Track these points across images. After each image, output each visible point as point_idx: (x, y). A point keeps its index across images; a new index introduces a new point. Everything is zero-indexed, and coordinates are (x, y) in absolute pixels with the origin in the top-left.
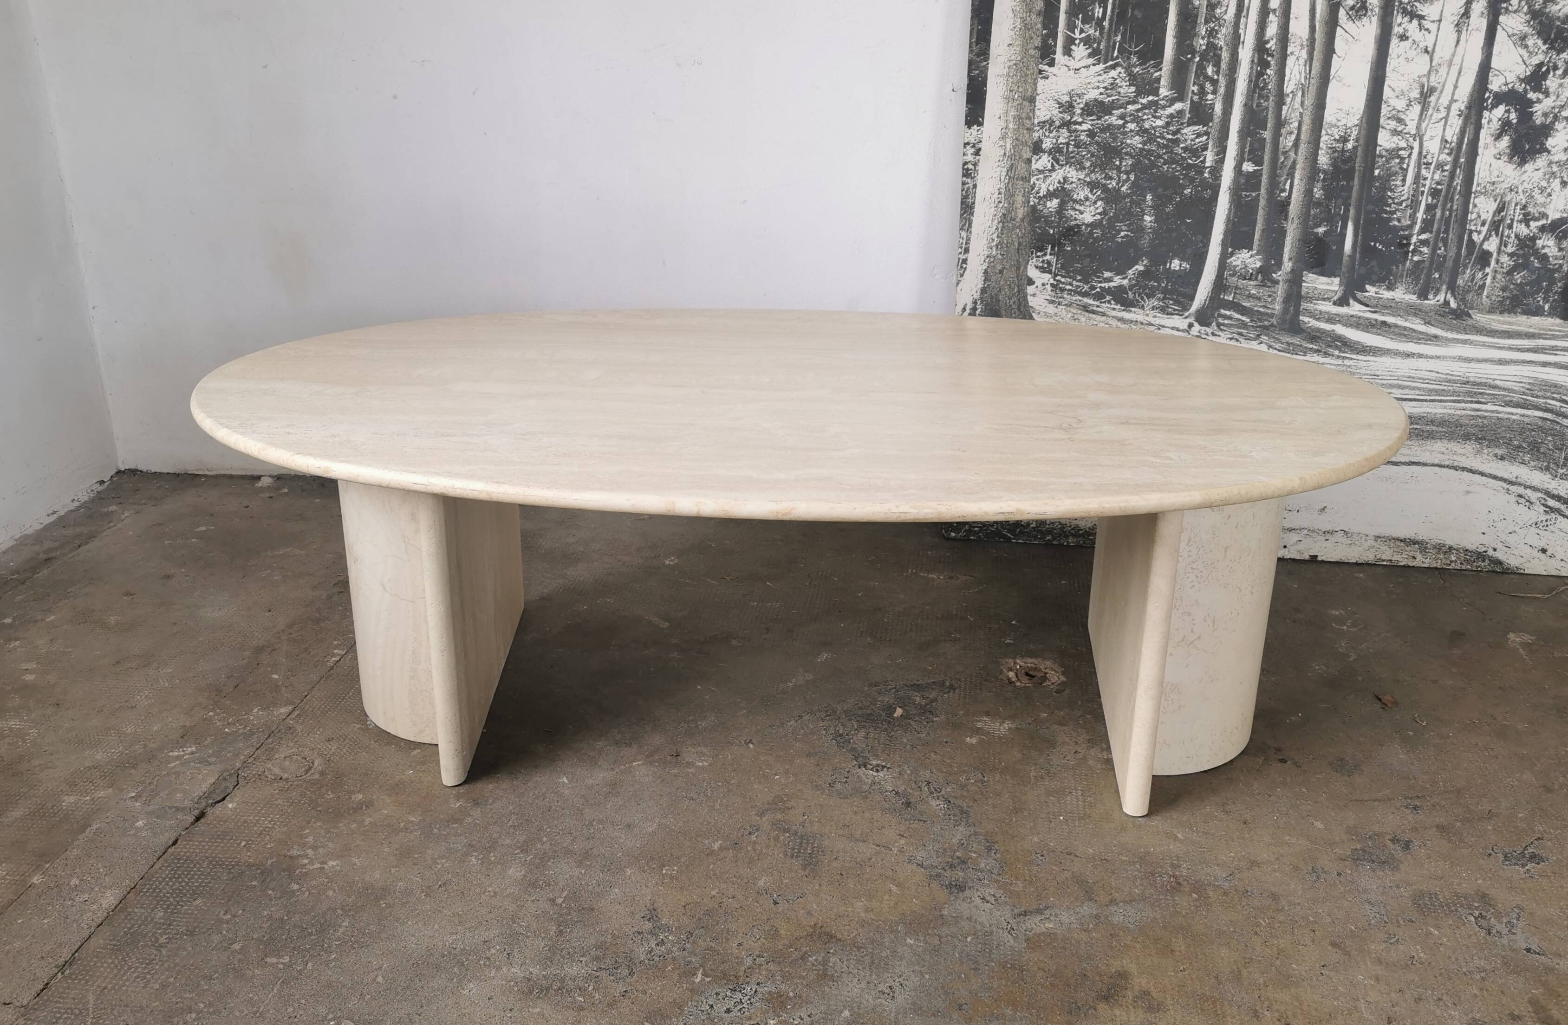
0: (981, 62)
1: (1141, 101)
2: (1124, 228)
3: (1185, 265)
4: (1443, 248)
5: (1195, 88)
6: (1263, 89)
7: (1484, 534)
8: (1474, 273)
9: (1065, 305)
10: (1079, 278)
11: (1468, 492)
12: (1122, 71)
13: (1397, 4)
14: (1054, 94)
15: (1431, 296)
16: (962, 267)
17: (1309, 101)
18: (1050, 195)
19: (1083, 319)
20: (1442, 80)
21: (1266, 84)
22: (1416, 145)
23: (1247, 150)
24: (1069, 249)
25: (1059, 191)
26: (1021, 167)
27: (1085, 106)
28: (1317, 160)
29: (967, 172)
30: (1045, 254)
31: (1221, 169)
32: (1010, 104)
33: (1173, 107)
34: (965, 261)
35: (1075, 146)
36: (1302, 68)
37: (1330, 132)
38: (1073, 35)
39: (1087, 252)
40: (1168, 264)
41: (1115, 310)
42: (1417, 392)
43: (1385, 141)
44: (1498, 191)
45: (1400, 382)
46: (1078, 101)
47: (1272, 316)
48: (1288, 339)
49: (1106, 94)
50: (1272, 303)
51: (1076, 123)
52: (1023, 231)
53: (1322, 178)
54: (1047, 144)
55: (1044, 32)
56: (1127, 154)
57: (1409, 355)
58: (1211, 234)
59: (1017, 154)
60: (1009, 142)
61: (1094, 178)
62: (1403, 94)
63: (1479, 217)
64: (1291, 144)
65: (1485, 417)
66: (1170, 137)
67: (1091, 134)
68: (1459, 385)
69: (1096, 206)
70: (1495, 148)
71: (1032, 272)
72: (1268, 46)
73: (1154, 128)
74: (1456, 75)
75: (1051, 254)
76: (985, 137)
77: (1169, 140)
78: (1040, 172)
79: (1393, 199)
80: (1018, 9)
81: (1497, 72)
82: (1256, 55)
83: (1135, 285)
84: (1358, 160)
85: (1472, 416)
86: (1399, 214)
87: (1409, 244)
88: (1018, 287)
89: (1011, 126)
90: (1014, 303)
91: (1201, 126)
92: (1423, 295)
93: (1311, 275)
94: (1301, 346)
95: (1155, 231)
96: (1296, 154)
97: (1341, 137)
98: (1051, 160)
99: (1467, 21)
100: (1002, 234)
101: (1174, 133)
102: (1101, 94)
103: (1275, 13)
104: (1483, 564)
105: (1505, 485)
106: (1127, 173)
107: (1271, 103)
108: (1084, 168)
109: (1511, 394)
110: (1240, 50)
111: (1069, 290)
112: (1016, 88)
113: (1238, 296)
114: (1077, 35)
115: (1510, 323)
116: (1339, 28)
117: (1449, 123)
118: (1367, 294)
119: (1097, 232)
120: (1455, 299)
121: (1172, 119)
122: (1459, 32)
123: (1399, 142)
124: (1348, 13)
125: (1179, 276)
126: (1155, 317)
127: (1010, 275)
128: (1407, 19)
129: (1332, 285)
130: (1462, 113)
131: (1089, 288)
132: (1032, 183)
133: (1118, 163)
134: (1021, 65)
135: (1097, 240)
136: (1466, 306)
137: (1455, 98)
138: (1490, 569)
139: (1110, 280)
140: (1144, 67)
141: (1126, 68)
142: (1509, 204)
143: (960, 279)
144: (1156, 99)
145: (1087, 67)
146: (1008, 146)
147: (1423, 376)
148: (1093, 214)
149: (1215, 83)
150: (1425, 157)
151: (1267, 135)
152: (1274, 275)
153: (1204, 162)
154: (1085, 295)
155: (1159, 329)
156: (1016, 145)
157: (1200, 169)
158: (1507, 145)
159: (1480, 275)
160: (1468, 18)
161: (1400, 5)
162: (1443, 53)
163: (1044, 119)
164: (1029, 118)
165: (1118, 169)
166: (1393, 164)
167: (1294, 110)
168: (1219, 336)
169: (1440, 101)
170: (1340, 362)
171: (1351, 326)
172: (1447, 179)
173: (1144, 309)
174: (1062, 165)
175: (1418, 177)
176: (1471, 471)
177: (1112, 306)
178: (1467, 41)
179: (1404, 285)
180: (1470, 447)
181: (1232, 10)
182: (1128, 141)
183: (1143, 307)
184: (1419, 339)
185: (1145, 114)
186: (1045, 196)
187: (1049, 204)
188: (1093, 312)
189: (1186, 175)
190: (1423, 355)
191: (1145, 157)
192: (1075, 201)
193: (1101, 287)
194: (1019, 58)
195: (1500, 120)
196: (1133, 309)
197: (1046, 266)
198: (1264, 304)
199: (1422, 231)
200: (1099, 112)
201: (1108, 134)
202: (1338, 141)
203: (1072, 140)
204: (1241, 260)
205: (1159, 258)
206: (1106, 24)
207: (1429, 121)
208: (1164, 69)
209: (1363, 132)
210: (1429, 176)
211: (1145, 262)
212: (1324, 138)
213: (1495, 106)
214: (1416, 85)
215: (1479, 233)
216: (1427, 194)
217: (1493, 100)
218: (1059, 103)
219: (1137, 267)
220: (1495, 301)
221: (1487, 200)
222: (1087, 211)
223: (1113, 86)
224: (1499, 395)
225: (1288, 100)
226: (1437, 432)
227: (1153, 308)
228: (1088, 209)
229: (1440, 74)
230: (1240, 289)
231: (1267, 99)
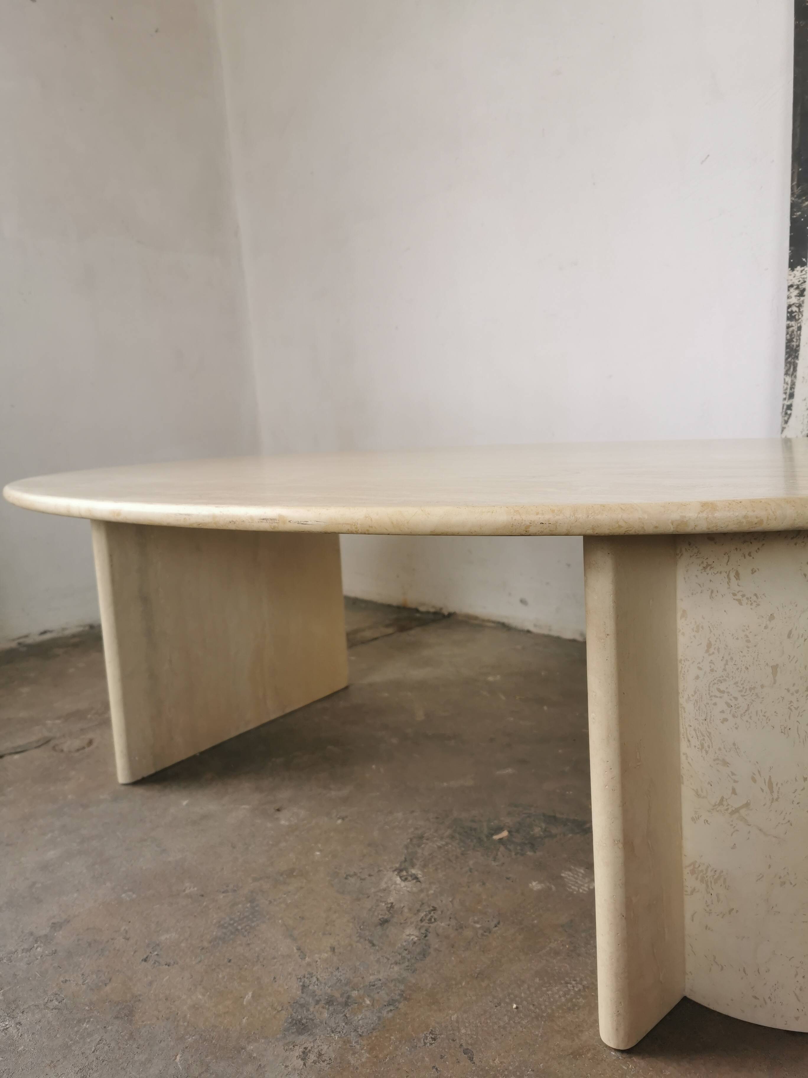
0: (802, 202)
29: (791, 315)
143: (784, 426)
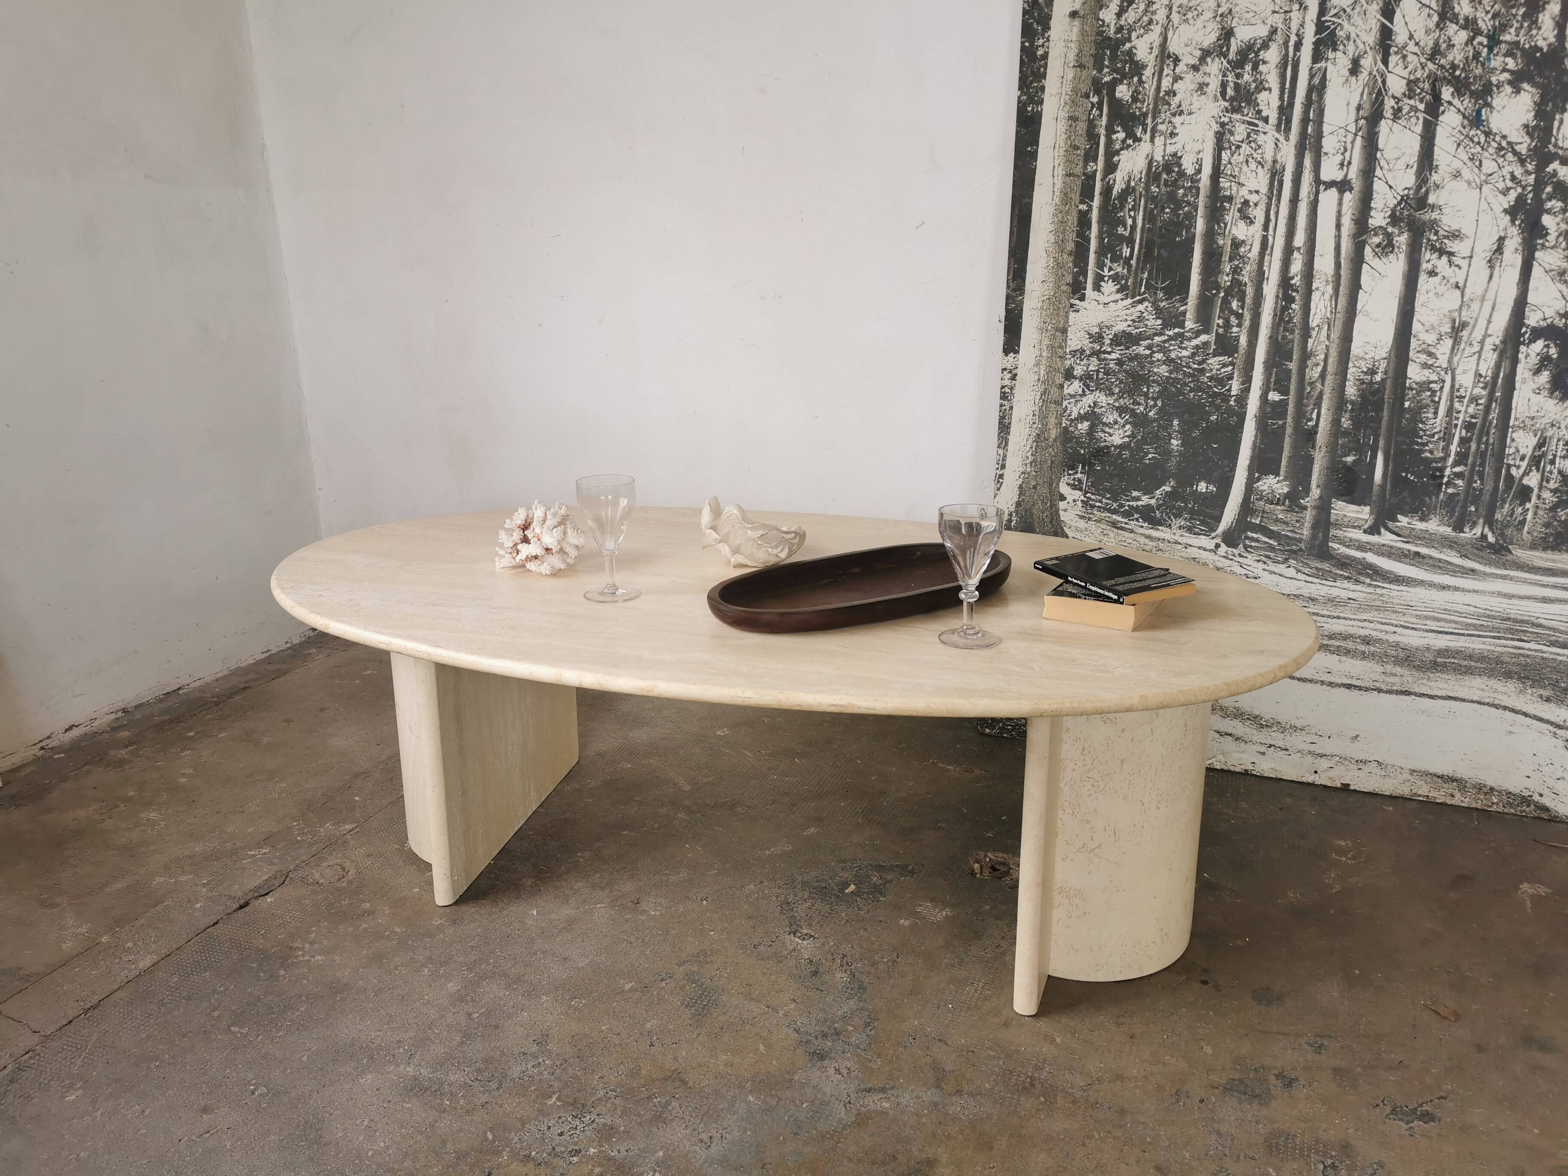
0: (1016, 296)
1: (1167, 332)
2: (1152, 450)
3: (1212, 488)
4: (1479, 482)
5: (1221, 322)
6: (1289, 322)
7: (1529, 777)
8: (1513, 508)
9: (1095, 520)
10: (1108, 496)
11: (1510, 732)
12: (1149, 305)
13: (1425, 241)
14: (1085, 326)
15: (1467, 529)
16: (998, 482)
17: (1335, 335)
18: (1081, 418)
19: (1112, 535)
20: (1475, 315)
21: (1291, 318)
22: (1448, 379)
23: (1273, 380)
24: (1099, 468)
25: (1090, 414)
26: (1054, 393)
27: (1114, 337)
28: (1344, 391)
29: (1004, 396)
30: (1076, 473)
31: (1247, 397)
32: (1044, 335)
33: (1199, 339)
34: (1001, 476)
35: (1105, 373)
36: (1328, 303)
37: (1357, 365)
38: (1102, 273)
39: (1115, 472)
40: (1195, 486)
41: (1143, 528)
42: (1454, 626)
43: (1415, 373)
44: (1538, 426)
45: (1436, 615)
46: (1108, 332)
47: (1300, 540)
48: (1317, 565)
49: (1134, 326)
50: (1300, 528)
51: (1105, 352)
52: (1056, 451)
53: (1350, 408)
54: (1078, 371)
55: (1075, 270)
56: (1154, 381)
57: (1444, 588)
58: (1237, 459)
59: (1050, 380)
60: (1043, 368)
61: (1122, 403)
62: (1433, 328)
63: (1518, 451)
64: (1317, 375)
65: (1528, 656)
66: (1196, 366)
67: (1120, 363)
68: (1499, 621)
69: (1125, 429)
70: (1534, 382)
71: (1064, 489)
72: (1293, 282)
73: (1180, 358)
74: (1490, 310)
75: (1081, 473)
76: (1020, 363)
77: (1194, 369)
78: (1072, 396)
79: (1424, 431)
80: (1051, 250)
81: (1534, 308)
82: (1281, 291)
83: (1162, 505)
84: (1387, 391)
85: (1514, 654)
86: (1431, 446)
87: (1442, 476)
88: (1051, 502)
89: (1044, 354)
90: (1046, 516)
91: (1226, 357)
92: (1458, 527)
93: (1340, 502)
94: (1330, 572)
95: (1181, 454)
96: (1323, 385)
97: (1369, 369)
98: (1082, 386)
99: (1500, 257)
100: (1036, 452)
101: (1200, 363)
102: (1129, 326)
103: (1299, 251)
104: (1528, 809)
105: (1551, 728)
106: (1155, 399)
107: (1296, 336)
108: (1113, 394)
109: (1557, 634)
110: (1265, 286)
111: (1099, 507)
112: (1049, 320)
113: (1265, 520)
114: (1106, 272)
115: (1554, 561)
116: (1364, 265)
117: (1483, 357)
118: (1398, 524)
119: (1126, 454)
120: (1493, 533)
121: (1197, 350)
122: (1492, 267)
123: (1430, 375)
124: (1373, 250)
125: (1205, 498)
126: (1182, 536)
127: (1044, 491)
128: (1436, 255)
129: (1363, 513)
130: (1497, 347)
131: (1118, 506)
132: (1064, 406)
133: (1145, 390)
134: (1054, 299)
135: (1126, 461)
136: (1505, 541)
137: (1489, 332)
138: (1536, 815)
139: (1138, 499)
140: (1170, 301)
141: (1152, 303)
142: (1550, 439)
143: (997, 491)
144: (1182, 331)
145: (1116, 301)
146: (1042, 373)
147: (1459, 610)
148: (1122, 436)
149: (1239, 316)
150: (1458, 391)
151: (1293, 366)
152: (1302, 501)
153: (1229, 390)
154: (1114, 512)
155: (1186, 548)
156: (1050, 371)
157: (1226, 397)
158: (1547, 380)
159: (1520, 510)
160: (1501, 254)
161: (1428, 243)
162: (1475, 287)
163: (1075, 349)
164: (1061, 347)
165: (1146, 395)
166: (1423, 397)
167: (1320, 343)
168: (1246, 557)
169: (1473, 336)
170: (1371, 590)
171: (1383, 555)
172: (1481, 413)
173: (1171, 528)
174: (1092, 391)
175: (1450, 410)
176: (1513, 711)
177: (1140, 524)
178: (1500, 277)
179: (1438, 517)
180: (1511, 686)
181: (1256, 249)
182: (1155, 370)
183: (1170, 526)
184: (1455, 572)
185: (1171, 345)
186: (1076, 419)
187: (1080, 426)
188: (1122, 529)
189: (1212, 403)
190: (1459, 588)
191: (1172, 385)
192: (1105, 424)
193: (1129, 506)
194: (1052, 294)
195: (1538, 354)
196: (1160, 528)
197: (1077, 483)
198: (1292, 529)
199: (1456, 463)
200: (1127, 342)
201: (1136, 363)
202: (1366, 373)
203: (1102, 368)
204: (1267, 485)
205: (1186, 480)
206: (1133, 262)
207: (1462, 355)
208: (1189, 304)
209: (1392, 365)
210: (1463, 409)
211: (1172, 484)
212: (1351, 370)
213: (1532, 340)
214: (1447, 320)
215: (1518, 467)
216: (1461, 427)
217: (1530, 335)
218: (1089, 334)
219: (1164, 487)
220: (1537, 537)
221: (1527, 434)
222: (1116, 433)
223: (1141, 319)
224: (1543, 634)
225: (1314, 333)
226: (1476, 667)
227: (1180, 528)
228: (1117, 432)
229: (1472, 309)
230: (1267, 513)
231: (1292, 332)
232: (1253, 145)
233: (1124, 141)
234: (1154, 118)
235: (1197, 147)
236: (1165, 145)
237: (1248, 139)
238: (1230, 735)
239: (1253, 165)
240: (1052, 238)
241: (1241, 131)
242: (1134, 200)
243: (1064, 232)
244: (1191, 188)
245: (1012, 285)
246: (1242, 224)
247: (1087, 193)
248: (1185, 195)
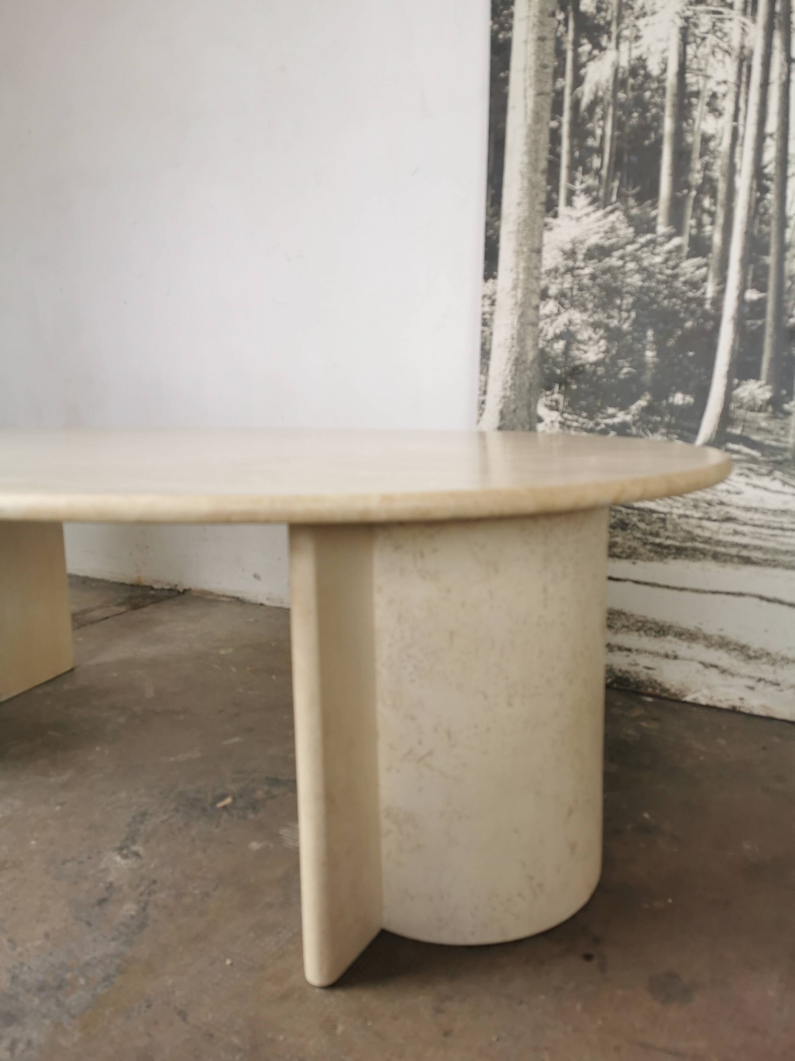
1: (639, 240)
2: (626, 365)
3: (690, 399)
6: (764, 214)
10: (584, 415)
12: (621, 214)
14: (558, 243)
16: (481, 407)
18: (557, 337)
21: (766, 210)
23: (750, 277)
24: (575, 387)
25: (565, 333)
26: (531, 313)
27: (587, 251)
29: (485, 321)
30: (553, 393)
31: (723, 299)
32: (520, 257)
33: (671, 243)
34: (483, 402)
35: (579, 290)
38: (574, 187)
39: (591, 390)
40: (671, 399)
46: (581, 246)
47: (785, 450)
49: (607, 237)
50: (786, 435)
51: (578, 268)
52: (534, 373)
54: (553, 290)
55: (548, 188)
56: (627, 293)
58: (714, 366)
59: (527, 302)
60: (520, 291)
61: (596, 318)
66: (669, 272)
67: (593, 277)
69: (599, 345)
71: (542, 411)
72: (766, 171)
73: (653, 265)
75: (559, 393)
76: (499, 289)
77: (668, 276)
78: (548, 316)
80: (525, 170)
82: (754, 182)
83: (638, 420)
88: (529, 425)
89: (521, 276)
91: (700, 259)
95: (657, 366)
98: (557, 305)
100: (515, 376)
101: (673, 268)
102: (601, 238)
103: (772, 137)
106: (628, 311)
107: (773, 228)
108: (588, 310)
110: (737, 179)
111: (575, 427)
112: (524, 242)
113: (747, 430)
114: (578, 186)
119: (601, 370)
121: (670, 255)
125: (682, 410)
127: (523, 414)
131: (594, 424)
132: (540, 327)
133: (618, 303)
134: (529, 220)
135: (600, 378)
139: (613, 416)
140: (641, 207)
141: (623, 211)
143: (479, 419)
144: (654, 236)
145: (588, 215)
146: (519, 296)
148: (596, 352)
149: (712, 214)
151: (770, 260)
153: (704, 293)
156: (526, 293)
157: (700, 301)
163: (550, 268)
164: (536, 268)
174: (567, 309)
182: (628, 280)
185: (643, 252)
186: (552, 339)
187: (556, 346)
189: (686, 309)
191: (646, 294)
192: (580, 342)
193: (605, 423)
194: (527, 215)
197: (554, 404)
200: (600, 255)
201: (609, 275)
203: (576, 285)
204: (748, 391)
205: (662, 392)
206: (604, 172)
208: (661, 206)
211: (647, 398)
218: (563, 251)
219: (639, 402)
222: (591, 350)
223: (613, 229)
230: (749, 421)
231: (768, 224)
232: (719, 34)
233: (590, 53)
234: (618, 24)
235: (662, 46)
236: (630, 50)
237: (714, 29)
238: (716, 667)
239: (719, 55)
240: (526, 159)
241: (705, 22)
242: (603, 110)
243: (537, 151)
244: (657, 89)
245: (491, 211)
246: (711, 119)
247: (557, 110)
248: (652, 97)
